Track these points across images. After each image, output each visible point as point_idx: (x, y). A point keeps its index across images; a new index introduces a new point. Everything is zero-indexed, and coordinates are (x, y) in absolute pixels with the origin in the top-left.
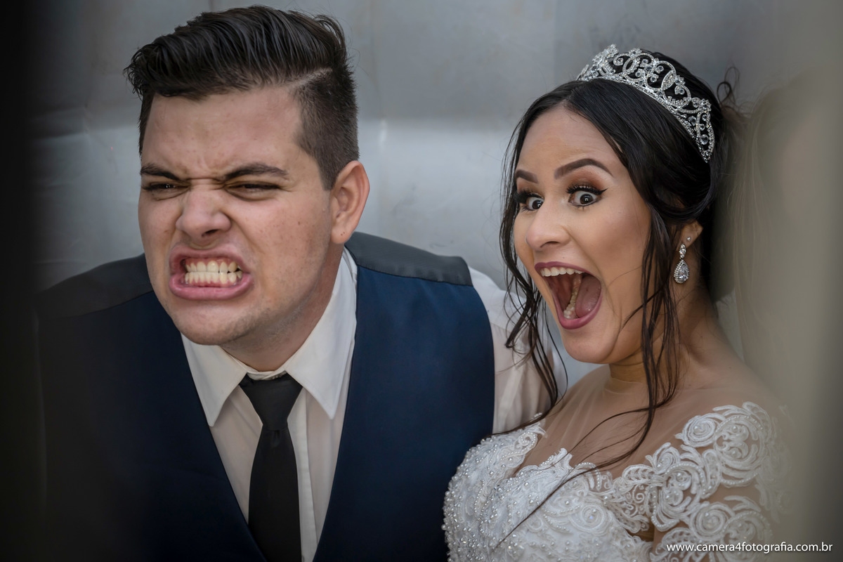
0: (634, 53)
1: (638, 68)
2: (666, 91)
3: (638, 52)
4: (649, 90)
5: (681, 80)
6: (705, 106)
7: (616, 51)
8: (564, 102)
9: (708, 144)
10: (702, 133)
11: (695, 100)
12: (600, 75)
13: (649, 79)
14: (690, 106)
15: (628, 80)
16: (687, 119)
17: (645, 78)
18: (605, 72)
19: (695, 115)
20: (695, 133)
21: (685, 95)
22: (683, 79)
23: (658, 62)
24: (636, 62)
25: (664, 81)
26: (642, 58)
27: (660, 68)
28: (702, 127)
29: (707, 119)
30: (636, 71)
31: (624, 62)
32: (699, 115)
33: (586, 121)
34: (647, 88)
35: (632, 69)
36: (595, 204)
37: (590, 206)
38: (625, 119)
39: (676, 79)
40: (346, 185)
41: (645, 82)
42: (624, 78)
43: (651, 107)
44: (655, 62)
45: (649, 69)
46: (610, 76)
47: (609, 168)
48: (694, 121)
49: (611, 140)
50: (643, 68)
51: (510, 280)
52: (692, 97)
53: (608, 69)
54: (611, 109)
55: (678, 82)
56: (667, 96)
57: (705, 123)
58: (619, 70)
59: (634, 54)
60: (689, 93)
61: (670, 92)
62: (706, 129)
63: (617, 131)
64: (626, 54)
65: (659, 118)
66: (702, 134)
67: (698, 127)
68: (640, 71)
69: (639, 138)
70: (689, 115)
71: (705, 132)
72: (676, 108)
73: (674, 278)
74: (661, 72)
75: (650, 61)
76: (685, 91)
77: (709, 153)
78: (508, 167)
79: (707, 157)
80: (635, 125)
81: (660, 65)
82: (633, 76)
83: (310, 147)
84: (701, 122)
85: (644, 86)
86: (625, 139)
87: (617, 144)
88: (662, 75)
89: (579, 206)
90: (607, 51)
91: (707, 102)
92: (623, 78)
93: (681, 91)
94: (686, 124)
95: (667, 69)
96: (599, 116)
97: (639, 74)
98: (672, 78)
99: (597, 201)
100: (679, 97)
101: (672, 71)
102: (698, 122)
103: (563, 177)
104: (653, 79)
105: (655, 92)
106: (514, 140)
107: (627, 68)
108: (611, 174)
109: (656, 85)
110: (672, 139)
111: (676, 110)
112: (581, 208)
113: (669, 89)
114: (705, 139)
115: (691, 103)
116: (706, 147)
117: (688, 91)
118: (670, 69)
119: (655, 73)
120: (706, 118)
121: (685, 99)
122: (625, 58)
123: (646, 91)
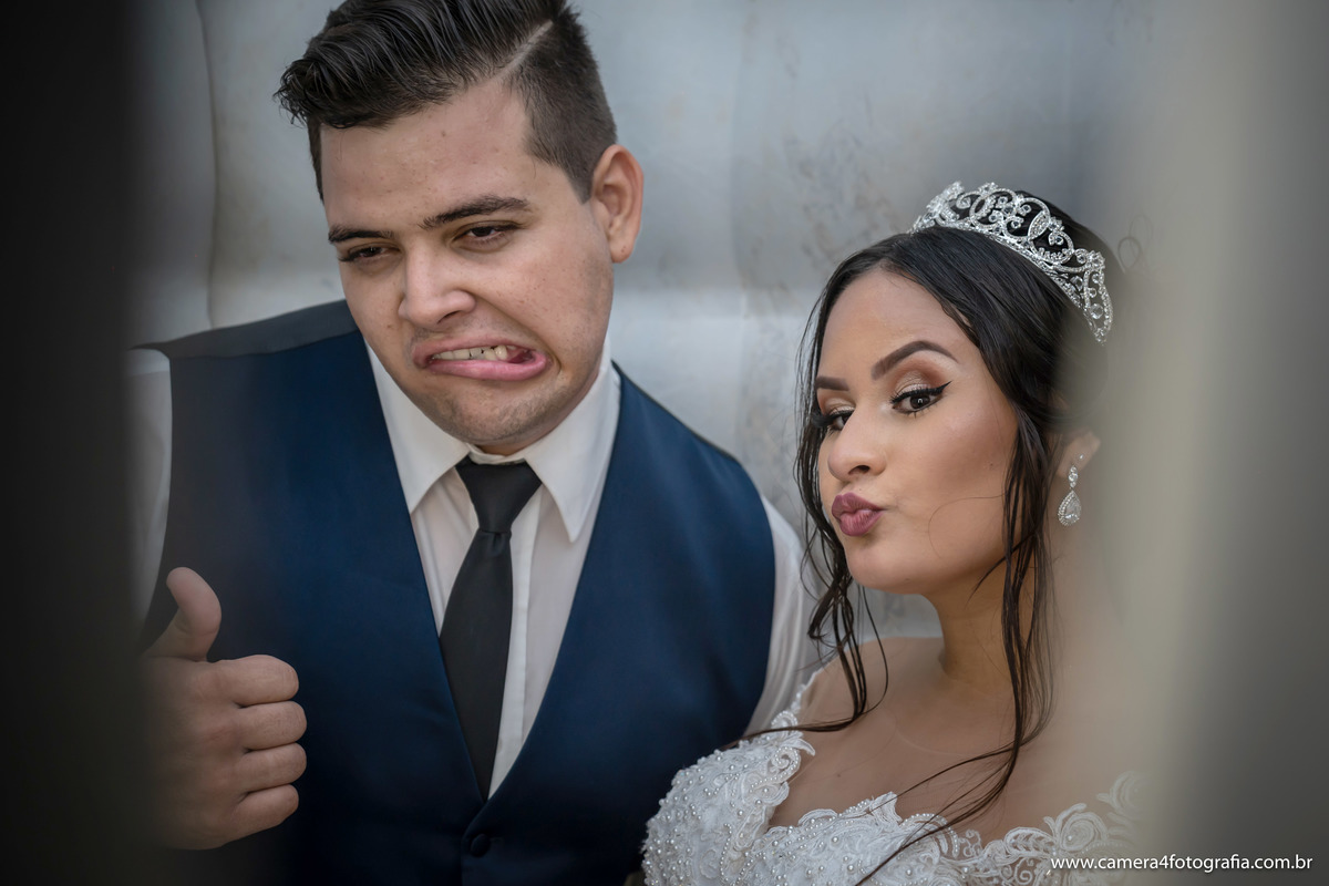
0: (987, 189)
1: (992, 210)
2: (1035, 240)
3: (993, 187)
4: (1010, 240)
5: (1058, 224)
6: (1096, 261)
7: (960, 190)
8: (883, 262)
9: (1103, 318)
10: (1093, 301)
11: (1080, 253)
12: (936, 223)
13: (1009, 225)
14: (1073, 262)
15: (977, 228)
16: (1068, 281)
17: (1002, 223)
18: (944, 219)
19: (1081, 275)
20: (1083, 301)
21: (1065, 245)
22: (1060, 222)
23: (1023, 200)
24: (989, 202)
25: (1031, 226)
26: (999, 194)
27: (1026, 209)
28: (1093, 292)
29: (1100, 280)
30: (989, 214)
31: (972, 203)
32: (1086, 276)
33: (914, 285)
34: (1006, 237)
35: (983, 213)
36: (932, 407)
37: (926, 410)
38: (973, 279)
39: (1050, 222)
40: (610, 180)
41: (1003, 228)
42: (972, 225)
43: (1011, 262)
44: (1018, 200)
45: (1009, 210)
46: (952, 221)
47: (950, 351)
48: (1079, 282)
49: (952, 310)
50: (999, 210)
51: (811, 533)
52: (1075, 249)
53: (950, 214)
54: (951, 266)
55: (1054, 226)
56: (1037, 248)
57: (1097, 286)
58: (964, 214)
59: (986, 192)
60: (1070, 243)
61: (1042, 241)
62: (1099, 295)
63: (960, 296)
64: (974, 193)
65: (1023, 276)
66: (1092, 304)
67: (1087, 294)
68: (995, 213)
69: (994, 306)
70: (1071, 275)
71: (1097, 300)
72: (1051, 265)
73: (1058, 517)
74: (1028, 214)
75: (1010, 200)
76: (1065, 240)
77: (1105, 331)
78: (806, 368)
79: (1103, 338)
80: (988, 287)
81: (1025, 203)
82: (985, 221)
83: (548, 152)
84: (1091, 284)
85: (1002, 234)
86: (972, 307)
87: (961, 316)
88: (1028, 218)
89: (909, 412)
90: (948, 192)
91: (1099, 256)
92: (972, 223)
93: (1059, 240)
94: (1067, 288)
95: (1036, 209)
96: (932, 276)
97: (994, 217)
98: (1043, 222)
99: (935, 401)
100: (1056, 249)
101: (1044, 212)
102: (1086, 284)
103: (885, 376)
104: (1016, 224)
105: (1019, 243)
106: (813, 326)
107: (976, 211)
108: (954, 359)
109: (1021, 232)
110: (1047, 307)
111: (1051, 268)
112: (912, 414)
113: (1039, 237)
114: (1098, 311)
115: (1074, 257)
116: (1100, 322)
117: (1068, 238)
118: (1042, 209)
119: (1018, 215)
120: (1097, 278)
121: (1065, 251)
122: (973, 198)
123: (1005, 240)
